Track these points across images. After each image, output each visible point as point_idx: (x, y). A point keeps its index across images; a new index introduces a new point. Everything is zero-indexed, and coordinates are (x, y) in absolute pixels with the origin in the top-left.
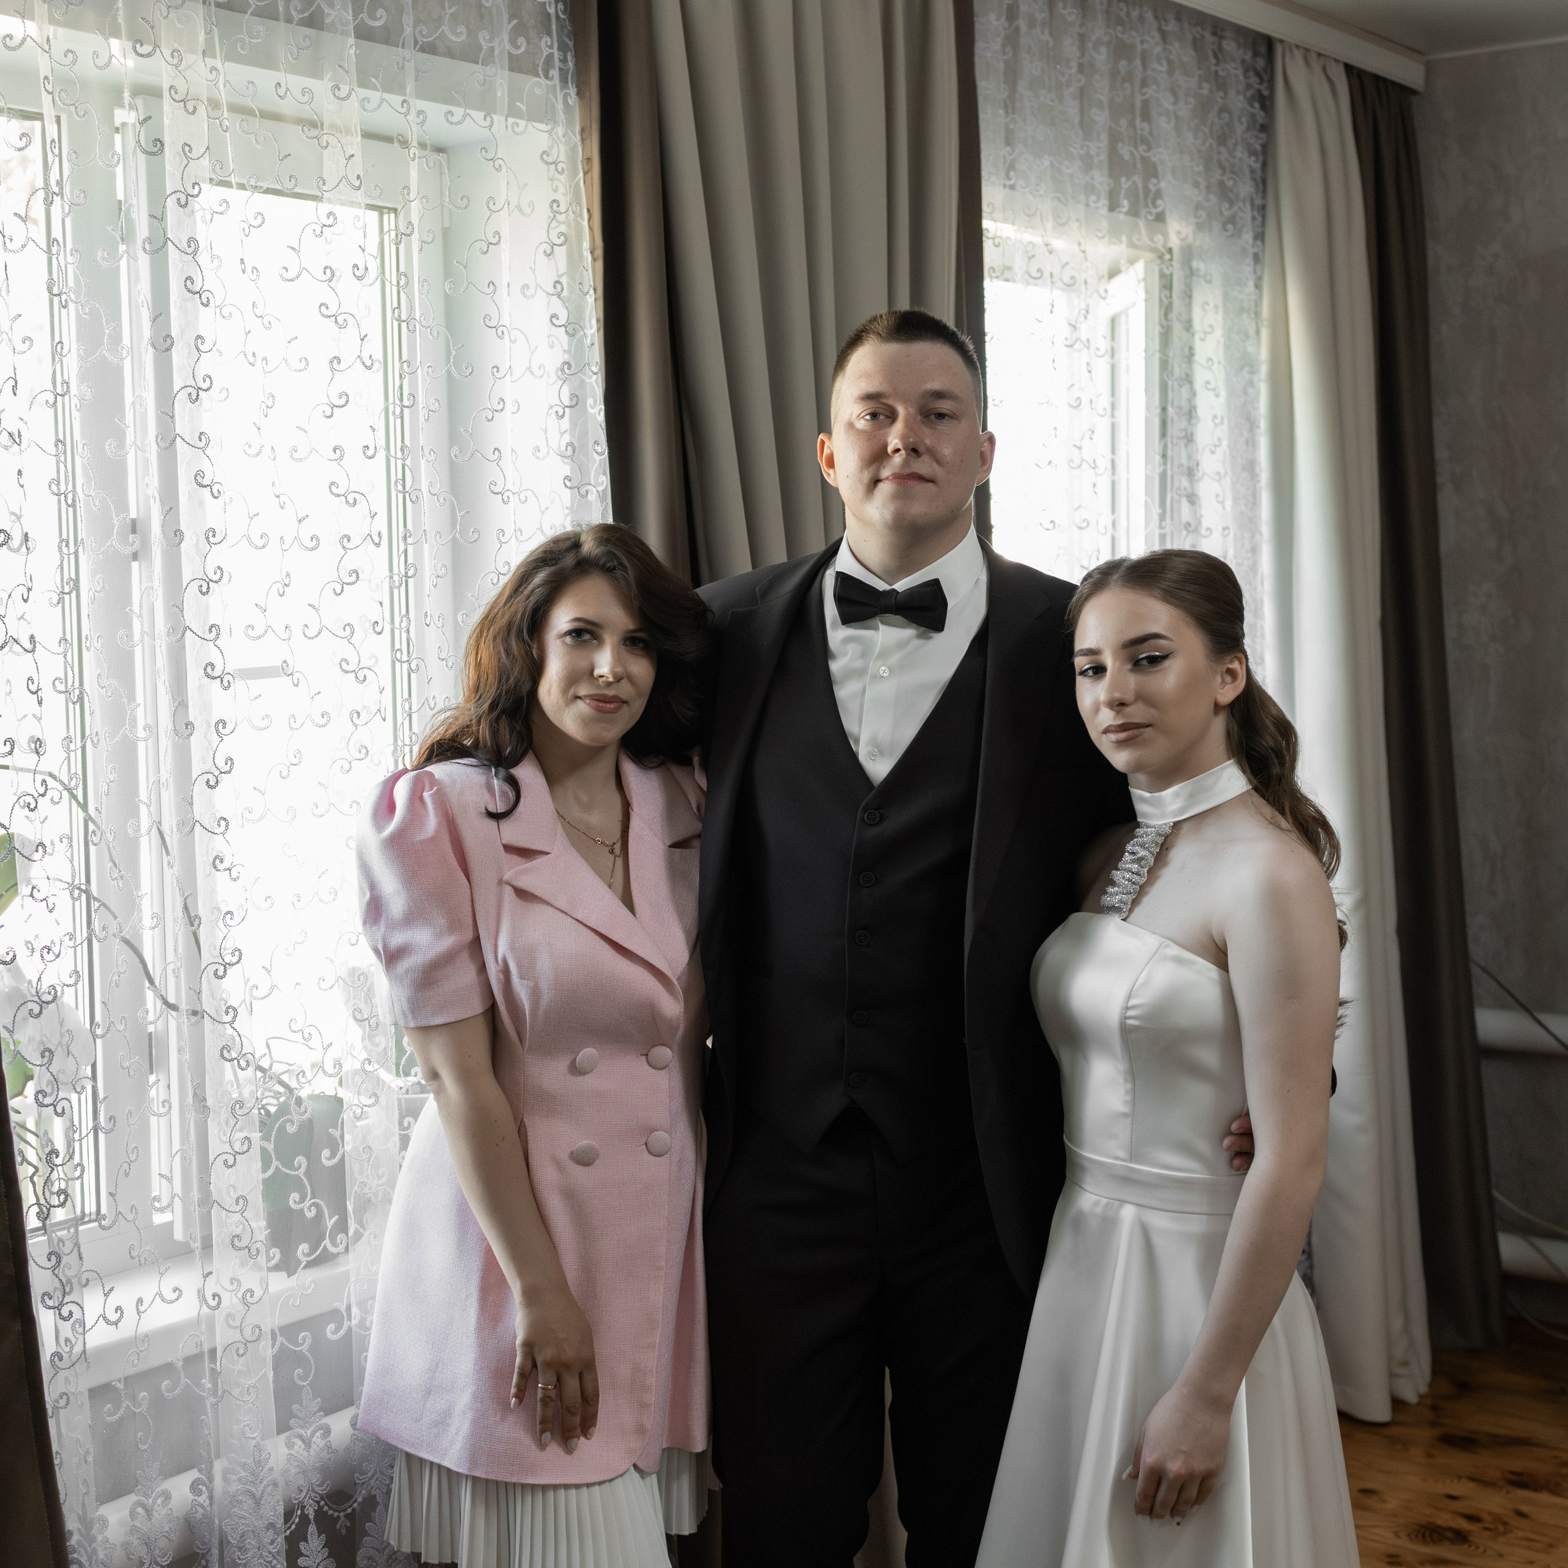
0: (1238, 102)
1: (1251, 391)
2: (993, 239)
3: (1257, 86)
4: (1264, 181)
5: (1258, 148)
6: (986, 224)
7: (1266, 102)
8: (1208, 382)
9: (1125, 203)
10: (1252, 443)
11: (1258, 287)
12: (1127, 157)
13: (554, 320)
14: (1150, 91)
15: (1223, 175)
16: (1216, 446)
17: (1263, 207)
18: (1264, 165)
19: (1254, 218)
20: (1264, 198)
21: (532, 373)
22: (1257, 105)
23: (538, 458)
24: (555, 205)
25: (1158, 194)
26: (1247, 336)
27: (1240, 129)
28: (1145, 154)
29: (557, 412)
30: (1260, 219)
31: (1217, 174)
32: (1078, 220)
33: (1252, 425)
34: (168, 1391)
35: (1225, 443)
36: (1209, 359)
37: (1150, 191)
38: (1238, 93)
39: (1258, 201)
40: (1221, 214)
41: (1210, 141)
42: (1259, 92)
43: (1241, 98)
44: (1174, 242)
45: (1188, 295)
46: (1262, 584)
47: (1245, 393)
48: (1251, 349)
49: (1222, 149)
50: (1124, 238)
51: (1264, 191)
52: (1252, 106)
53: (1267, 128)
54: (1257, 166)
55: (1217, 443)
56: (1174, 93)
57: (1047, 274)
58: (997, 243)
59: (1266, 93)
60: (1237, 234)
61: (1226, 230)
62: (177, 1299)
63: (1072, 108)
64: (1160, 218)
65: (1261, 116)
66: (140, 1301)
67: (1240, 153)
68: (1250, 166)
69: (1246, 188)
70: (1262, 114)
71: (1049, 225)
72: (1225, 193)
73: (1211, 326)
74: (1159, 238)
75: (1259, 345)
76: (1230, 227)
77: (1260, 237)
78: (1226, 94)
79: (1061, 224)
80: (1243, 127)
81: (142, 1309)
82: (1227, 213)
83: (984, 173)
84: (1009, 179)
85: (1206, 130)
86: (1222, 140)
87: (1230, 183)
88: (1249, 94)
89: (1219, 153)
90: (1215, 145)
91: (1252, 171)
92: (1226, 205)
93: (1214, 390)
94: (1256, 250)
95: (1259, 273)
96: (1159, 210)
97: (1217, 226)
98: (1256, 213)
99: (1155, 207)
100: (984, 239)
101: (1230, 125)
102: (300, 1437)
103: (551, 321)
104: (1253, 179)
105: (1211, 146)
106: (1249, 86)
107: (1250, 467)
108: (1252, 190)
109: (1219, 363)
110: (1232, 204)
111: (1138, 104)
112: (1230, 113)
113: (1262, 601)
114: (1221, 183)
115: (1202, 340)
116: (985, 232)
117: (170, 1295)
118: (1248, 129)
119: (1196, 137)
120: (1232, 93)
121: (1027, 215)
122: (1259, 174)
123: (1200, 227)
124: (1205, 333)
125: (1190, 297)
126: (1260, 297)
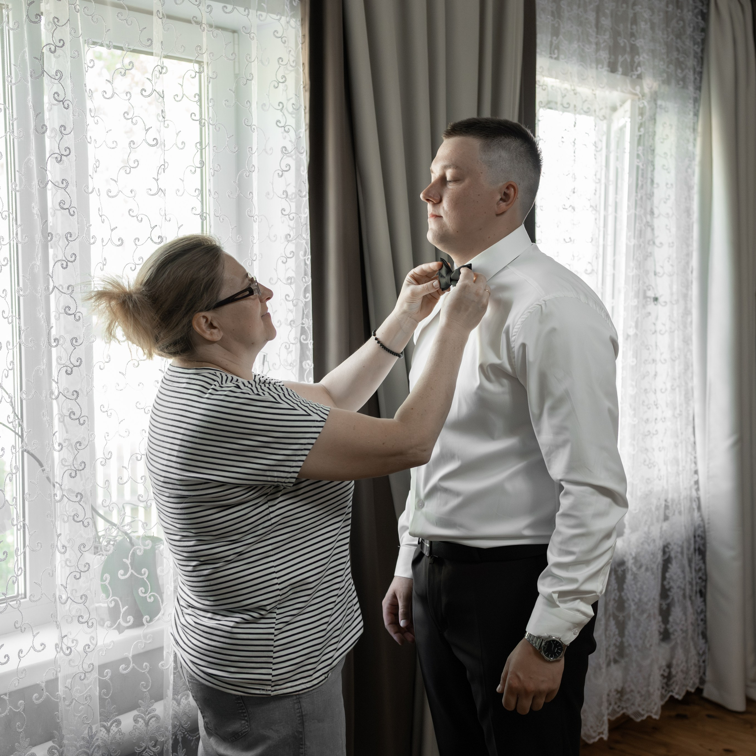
0: (688, 15)
1: (689, 170)
2: (542, 86)
3: (701, 7)
4: (702, 58)
5: (699, 40)
6: (539, 78)
7: (705, 16)
8: (664, 166)
9: (620, 69)
10: (689, 198)
11: (696, 114)
12: (622, 44)
13: (278, 124)
14: (638, 8)
15: (678, 55)
16: (667, 199)
17: (701, 73)
18: (703, 51)
19: (695, 79)
20: (702, 68)
21: (266, 152)
22: (700, 17)
23: (268, 198)
24: (280, 60)
25: (639, 65)
26: (688, 141)
27: (689, 31)
28: (633, 43)
29: (278, 174)
30: (698, 78)
31: (675, 54)
32: (593, 77)
33: (690, 188)
34: (37, 699)
35: (673, 197)
36: (665, 153)
37: (634, 62)
38: (689, 11)
39: (698, 69)
40: (677, 75)
41: (671, 36)
42: (702, 11)
43: (690, 13)
44: (646, 90)
45: (653, 119)
46: (692, 272)
47: (687, 172)
48: (691, 148)
49: (679, 41)
50: (619, 88)
51: (702, 64)
52: (697, 18)
53: (704, 30)
54: (699, 50)
55: (668, 197)
56: (652, 9)
57: (572, 106)
58: (544, 88)
59: (705, 11)
60: (685, 87)
61: (679, 84)
62: (43, 649)
63: (591, 16)
64: (640, 77)
65: (702, 24)
66: (21, 651)
67: (689, 43)
68: (694, 50)
69: (691, 62)
70: (703, 22)
71: (576, 79)
72: (679, 64)
73: (667, 136)
74: (638, 88)
75: (694, 146)
76: (681, 83)
77: (699, 88)
78: (682, 11)
79: (583, 79)
80: (691, 29)
81: (21, 655)
82: (680, 76)
83: (538, 50)
84: (554, 54)
85: (670, 30)
86: (679, 36)
87: (682, 59)
88: (696, 11)
89: (677, 43)
90: (674, 38)
91: (696, 53)
92: (679, 71)
93: (667, 169)
94: (695, 95)
95: (697, 108)
96: (639, 72)
97: (673, 82)
98: (696, 76)
99: (637, 70)
100: (537, 86)
101: (684, 27)
102: (104, 726)
103: (277, 124)
104: (695, 57)
105: (672, 39)
106: (696, 7)
107: (688, 211)
108: (695, 63)
109: (671, 155)
110: (682, 70)
111: (631, 15)
112: (683, 21)
113: (692, 282)
114: (677, 59)
115: (662, 142)
116: (537, 83)
117: (39, 648)
118: (694, 31)
119: (663, 34)
120: (685, 10)
121: (563, 74)
122: (700, 54)
123: (663, 82)
124: (664, 139)
125: (655, 119)
126: (697, 121)
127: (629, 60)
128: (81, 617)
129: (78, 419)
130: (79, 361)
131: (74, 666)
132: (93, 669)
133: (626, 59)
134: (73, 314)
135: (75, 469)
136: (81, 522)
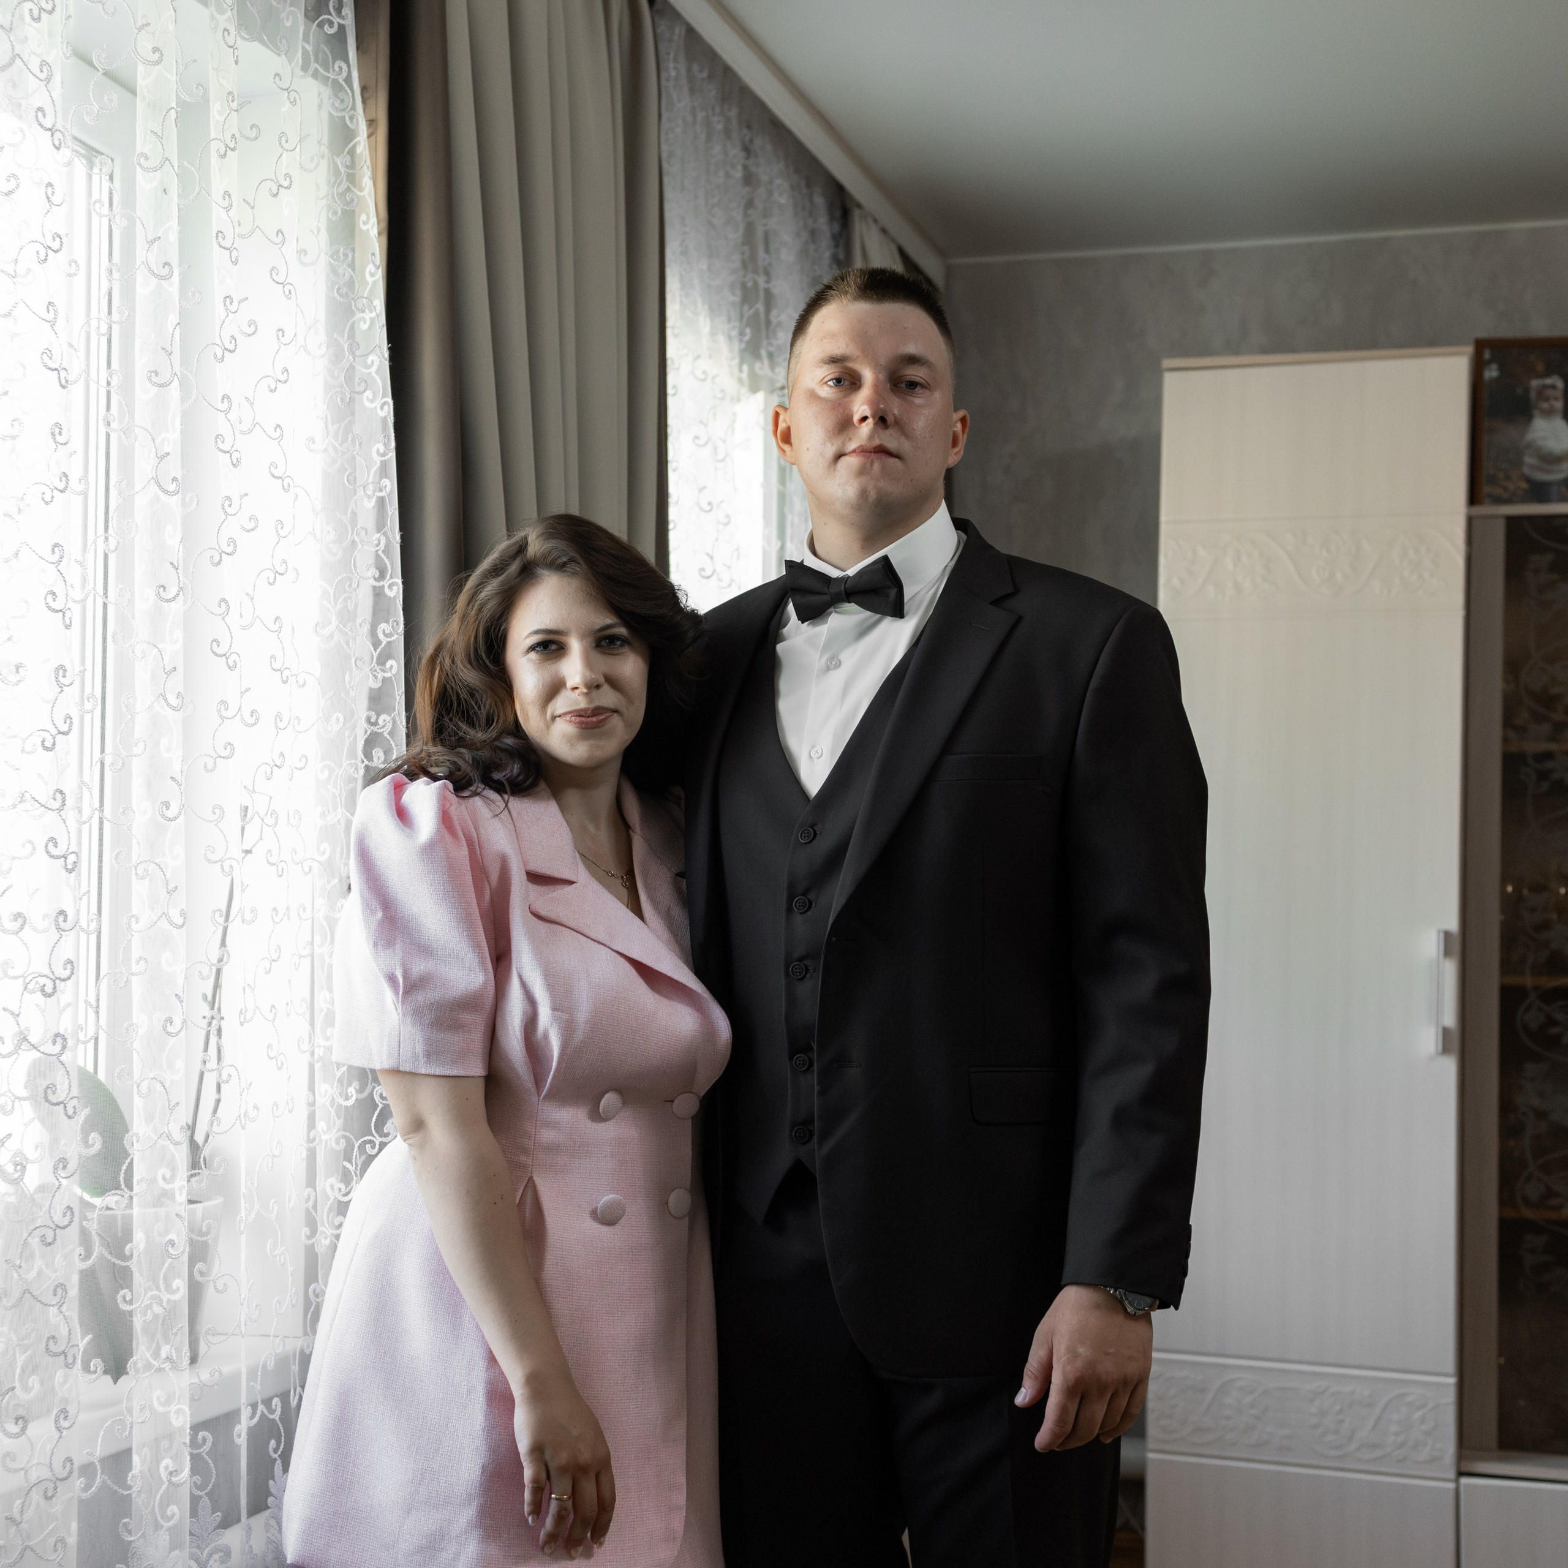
127: (762, 315)
128: (51, 1341)
129: (63, 856)
130: (68, 721)
131: (16, 1471)
132: (71, 1472)
133: (757, 313)
134: (61, 611)
135: (52, 977)
136: (62, 1105)
